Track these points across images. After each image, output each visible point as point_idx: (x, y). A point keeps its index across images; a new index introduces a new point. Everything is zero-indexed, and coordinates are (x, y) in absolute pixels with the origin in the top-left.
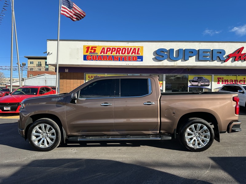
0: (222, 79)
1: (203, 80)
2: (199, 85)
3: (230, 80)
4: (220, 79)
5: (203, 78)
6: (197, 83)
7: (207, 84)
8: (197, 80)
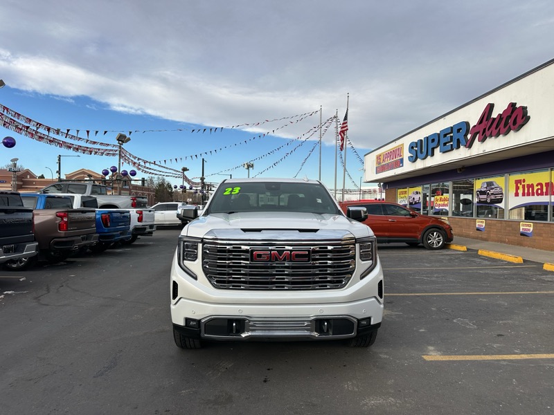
0: (523, 183)
1: (492, 189)
2: (489, 201)
3: (537, 185)
4: (519, 185)
5: (493, 185)
6: (485, 196)
7: (499, 197)
8: (485, 189)
